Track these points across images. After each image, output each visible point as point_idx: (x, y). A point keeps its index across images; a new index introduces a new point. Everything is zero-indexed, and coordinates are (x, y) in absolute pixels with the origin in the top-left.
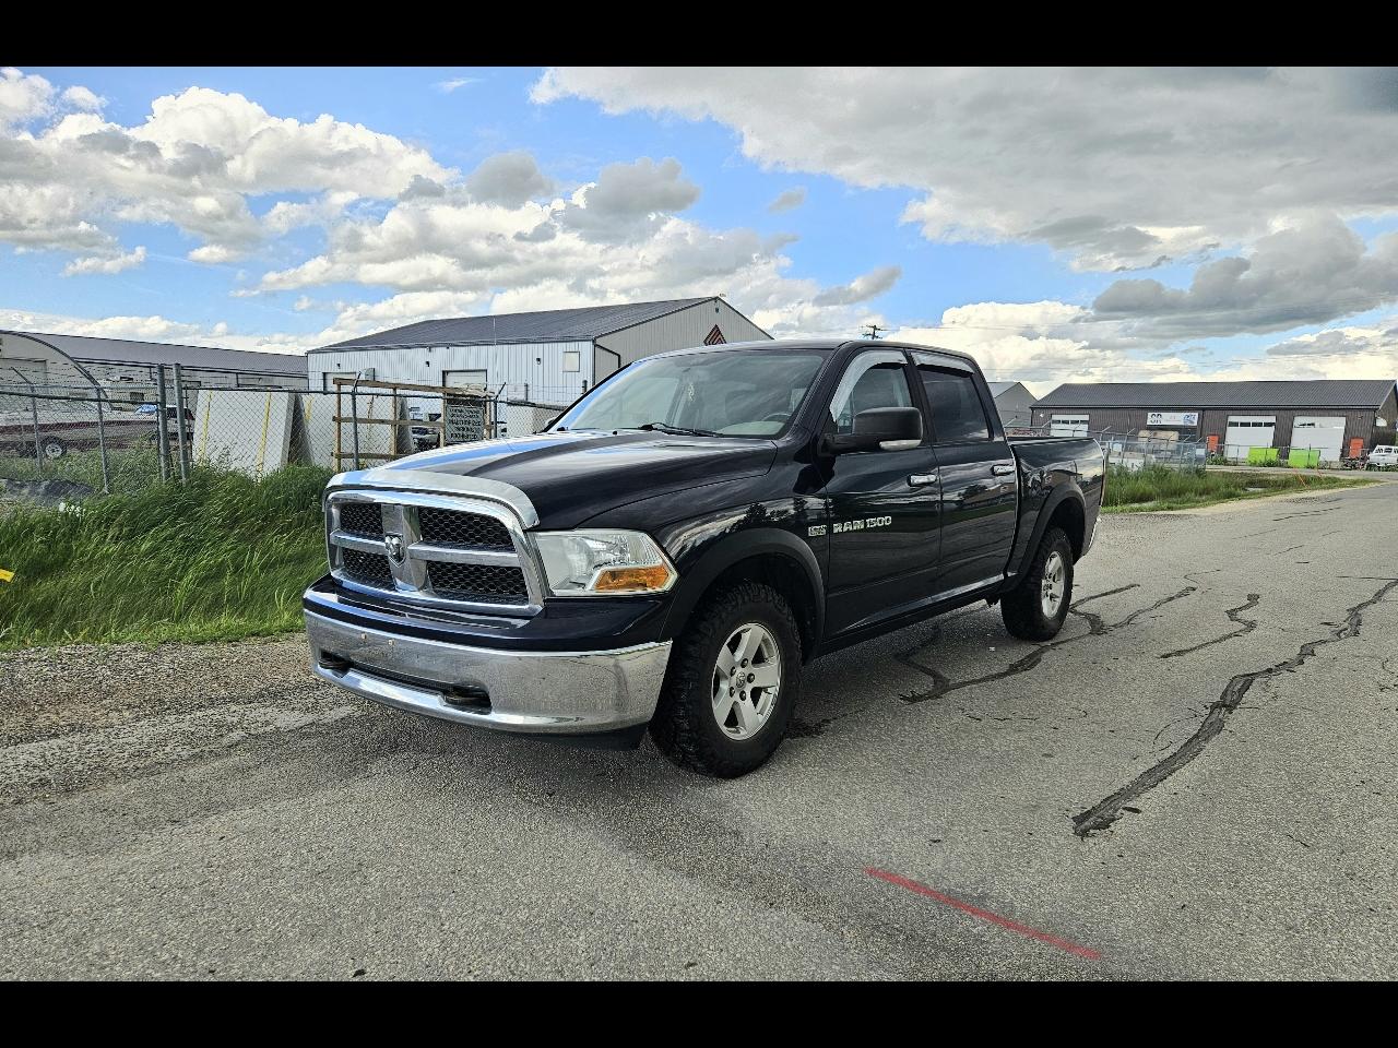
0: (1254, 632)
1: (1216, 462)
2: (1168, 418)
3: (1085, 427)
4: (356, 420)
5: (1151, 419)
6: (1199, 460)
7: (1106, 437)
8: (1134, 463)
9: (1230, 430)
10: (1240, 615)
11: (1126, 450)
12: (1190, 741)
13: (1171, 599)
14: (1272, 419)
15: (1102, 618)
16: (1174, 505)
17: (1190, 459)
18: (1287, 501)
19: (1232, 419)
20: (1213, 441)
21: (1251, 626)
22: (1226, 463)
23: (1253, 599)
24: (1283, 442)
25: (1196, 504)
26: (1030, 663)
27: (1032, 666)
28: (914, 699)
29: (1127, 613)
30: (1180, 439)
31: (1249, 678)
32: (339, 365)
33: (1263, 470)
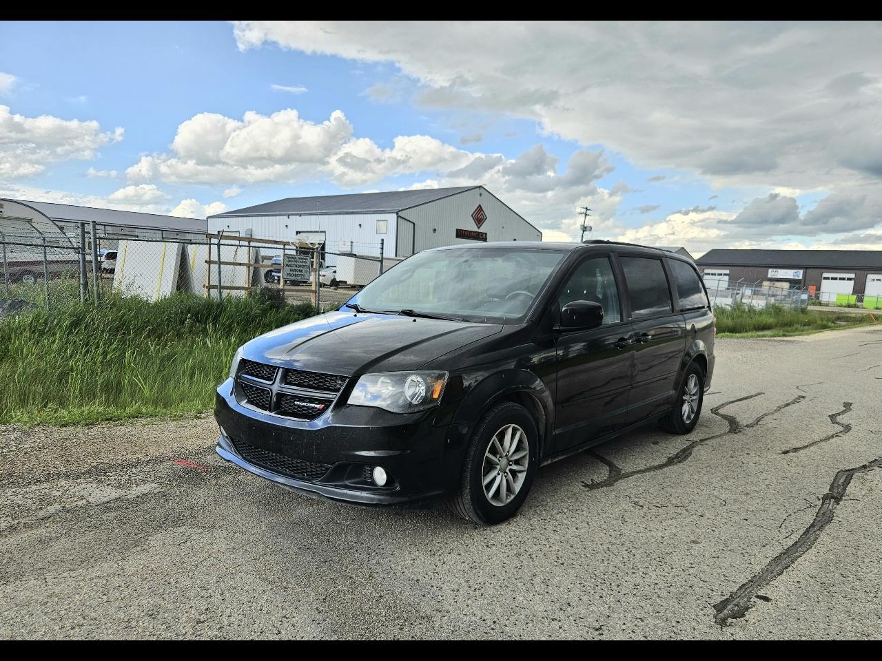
0: (851, 433)
1: (814, 304)
2: (782, 273)
3: (727, 278)
4: (220, 263)
5: (772, 273)
6: (803, 301)
7: (741, 285)
8: (759, 303)
9: (824, 282)
10: (839, 419)
11: (754, 294)
12: (807, 530)
13: (788, 405)
14: (852, 276)
15: (738, 420)
16: (787, 334)
17: (797, 301)
18: (864, 332)
19: (825, 275)
20: (812, 289)
21: (847, 428)
22: (820, 304)
23: (848, 406)
24: (859, 290)
25: (802, 332)
26: (683, 455)
27: (685, 458)
28: (592, 486)
29: (755, 416)
30: (791, 287)
31: (850, 473)
32: (229, 226)
33: (846, 310)
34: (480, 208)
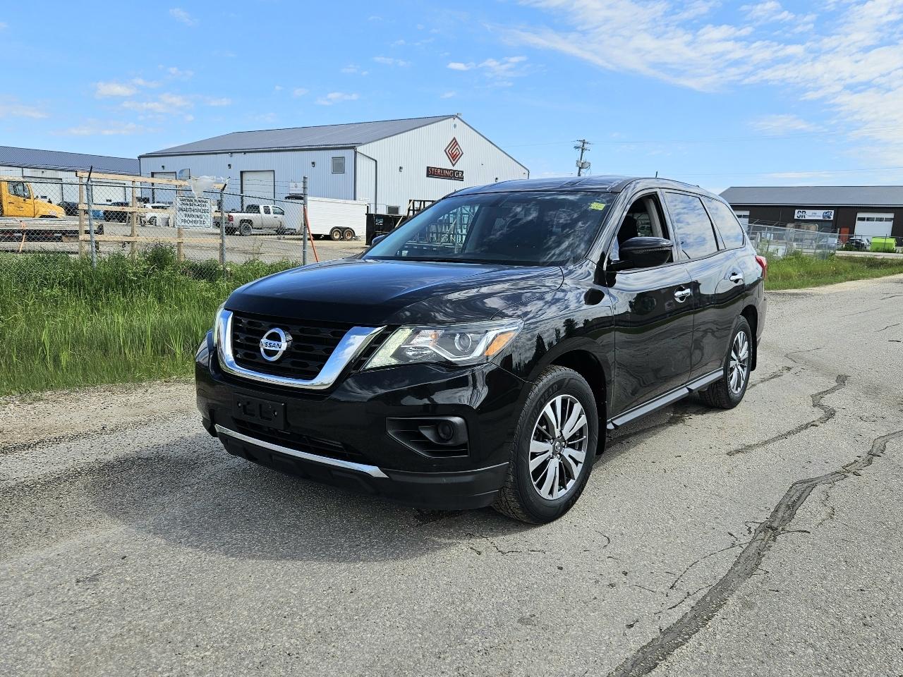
0: (833, 420)
2: (809, 215)
3: (747, 221)
9: (858, 222)
10: (824, 399)
14: (891, 216)
19: (859, 215)
20: (844, 232)
21: (830, 414)
23: (842, 380)
30: (820, 229)
31: (813, 485)
32: (163, 167)
33: (881, 256)
34: (454, 142)
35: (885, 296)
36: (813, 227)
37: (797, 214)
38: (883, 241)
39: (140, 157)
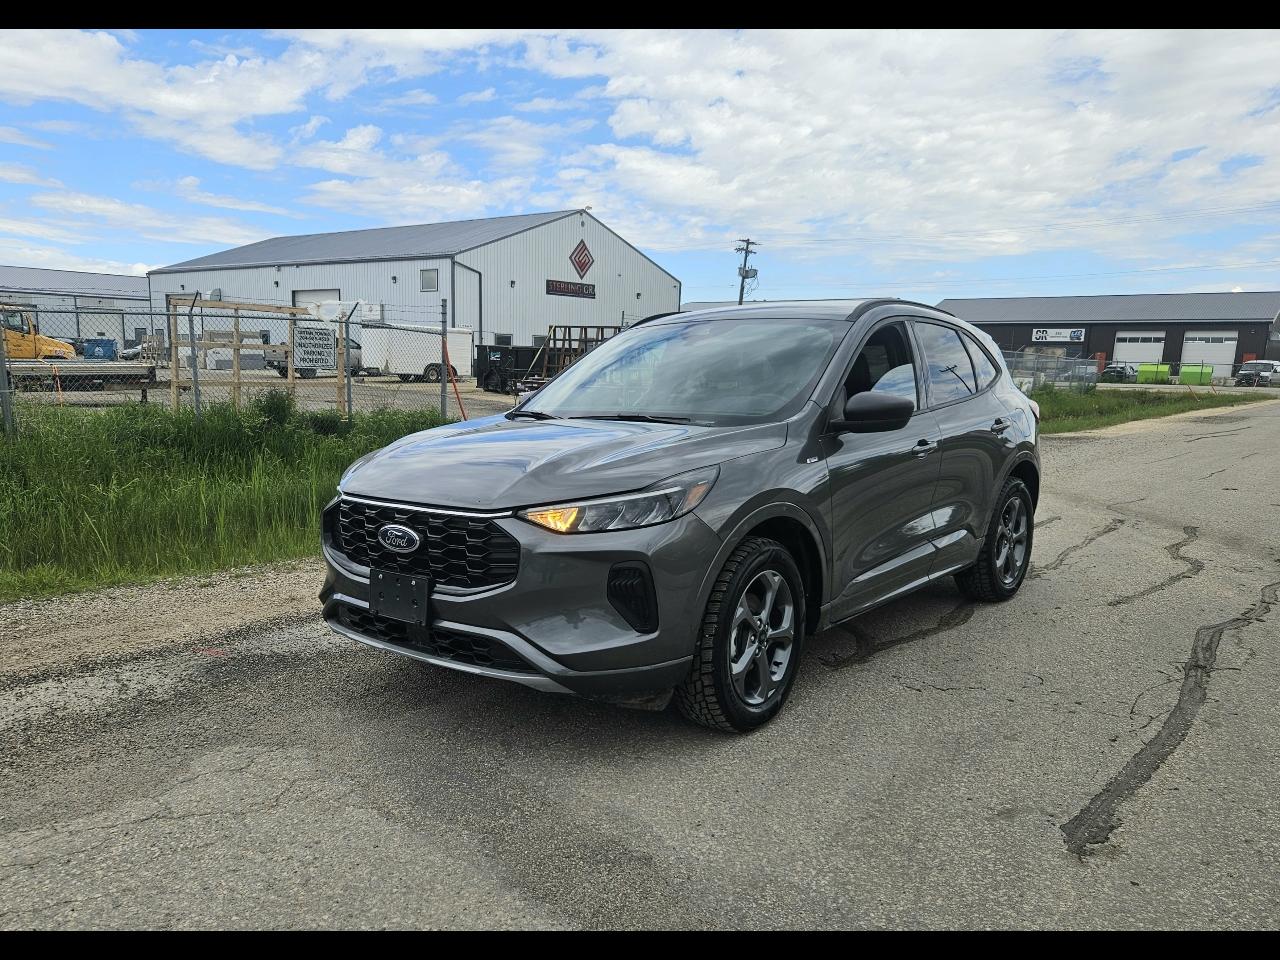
0: (1204, 571)
2: (1052, 335)
5: (1038, 335)
6: (1089, 377)
9: (1118, 345)
10: (1182, 551)
12: (1173, 714)
13: (1100, 534)
14: (1162, 335)
17: (1080, 376)
19: (1120, 335)
20: (1101, 357)
21: (1198, 567)
23: (1191, 532)
24: (1173, 357)
26: (962, 614)
27: (965, 619)
28: (838, 663)
30: (1069, 355)
31: (1218, 630)
32: (183, 286)
33: (1155, 388)
34: (582, 247)
35: (1189, 438)
36: (1060, 352)
37: (1035, 335)
38: (1154, 368)
39: (149, 274)
